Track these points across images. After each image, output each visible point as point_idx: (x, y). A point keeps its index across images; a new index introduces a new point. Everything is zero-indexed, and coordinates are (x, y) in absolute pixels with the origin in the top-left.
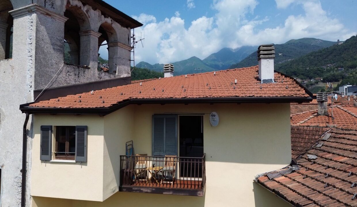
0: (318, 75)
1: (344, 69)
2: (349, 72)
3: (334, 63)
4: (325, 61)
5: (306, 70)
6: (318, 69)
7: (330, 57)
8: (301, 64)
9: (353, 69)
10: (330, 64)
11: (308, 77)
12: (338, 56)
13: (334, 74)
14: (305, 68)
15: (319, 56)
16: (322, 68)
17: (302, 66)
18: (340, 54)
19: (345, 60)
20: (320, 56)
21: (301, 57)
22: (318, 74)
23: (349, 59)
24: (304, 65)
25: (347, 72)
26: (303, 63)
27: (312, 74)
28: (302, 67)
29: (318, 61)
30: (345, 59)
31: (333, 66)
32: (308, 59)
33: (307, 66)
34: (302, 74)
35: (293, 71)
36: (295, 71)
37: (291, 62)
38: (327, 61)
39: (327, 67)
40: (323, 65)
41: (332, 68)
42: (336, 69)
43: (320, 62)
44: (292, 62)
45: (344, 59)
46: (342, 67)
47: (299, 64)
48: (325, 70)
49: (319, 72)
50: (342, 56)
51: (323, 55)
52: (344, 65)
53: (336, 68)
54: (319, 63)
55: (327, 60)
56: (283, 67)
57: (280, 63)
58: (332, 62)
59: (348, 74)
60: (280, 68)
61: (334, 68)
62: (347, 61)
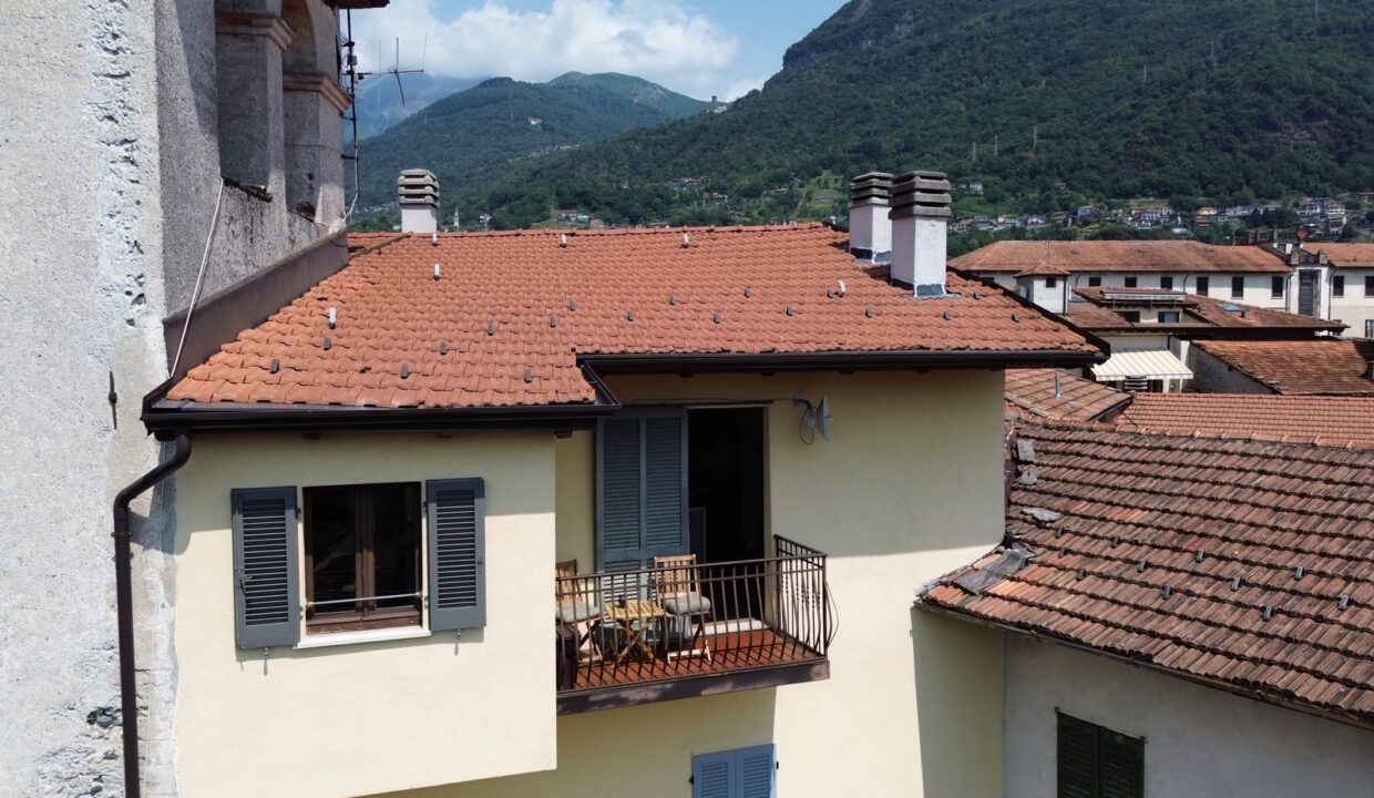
0: (654, 213)
1: (730, 197)
2: (741, 210)
3: (701, 173)
4: (675, 165)
5: (620, 189)
6: (656, 189)
7: (690, 152)
8: (604, 169)
9: (752, 200)
10: (688, 177)
11: (625, 214)
12: (713, 151)
13: (703, 212)
14: (617, 182)
15: (659, 147)
16: (666, 189)
17: (605, 174)
18: (719, 145)
19: (731, 168)
20: (663, 146)
21: (604, 142)
22: (655, 209)
23: (743, 168)
24: (614, 173)
25: (736, 209)
26: (610, 166)
27: (637, 208)
28: (607, 180)
29: (655, 162)
30: (732, 162)
31: (699, 186)
32: (627, 150)
33: (623, 175)
34: (608, 204)
35: (580, 190)
36: (585, 189)
37: (571, 157)
38: (683, 165)
39: (683, 185)
40: (671, 179)
41: (696, 190)
42: (706, 195)
43: (659, 167)
44: (573, 155)
45: (728, 162)
46: (723, 191)
47: (597, 166)
48: (674, 195)
49: (657, 200)
50: (725, 152)
51: (668, 145)
52: (728, 185)
53: (707, 190)
54: (657, 170)
55: (680, 160)
56: (545, 173)
57: (535, 154)
58: (696, 170)
59: (739, 215)
60: (535, 174)
61: (701, 194)
62: (737, 170)
